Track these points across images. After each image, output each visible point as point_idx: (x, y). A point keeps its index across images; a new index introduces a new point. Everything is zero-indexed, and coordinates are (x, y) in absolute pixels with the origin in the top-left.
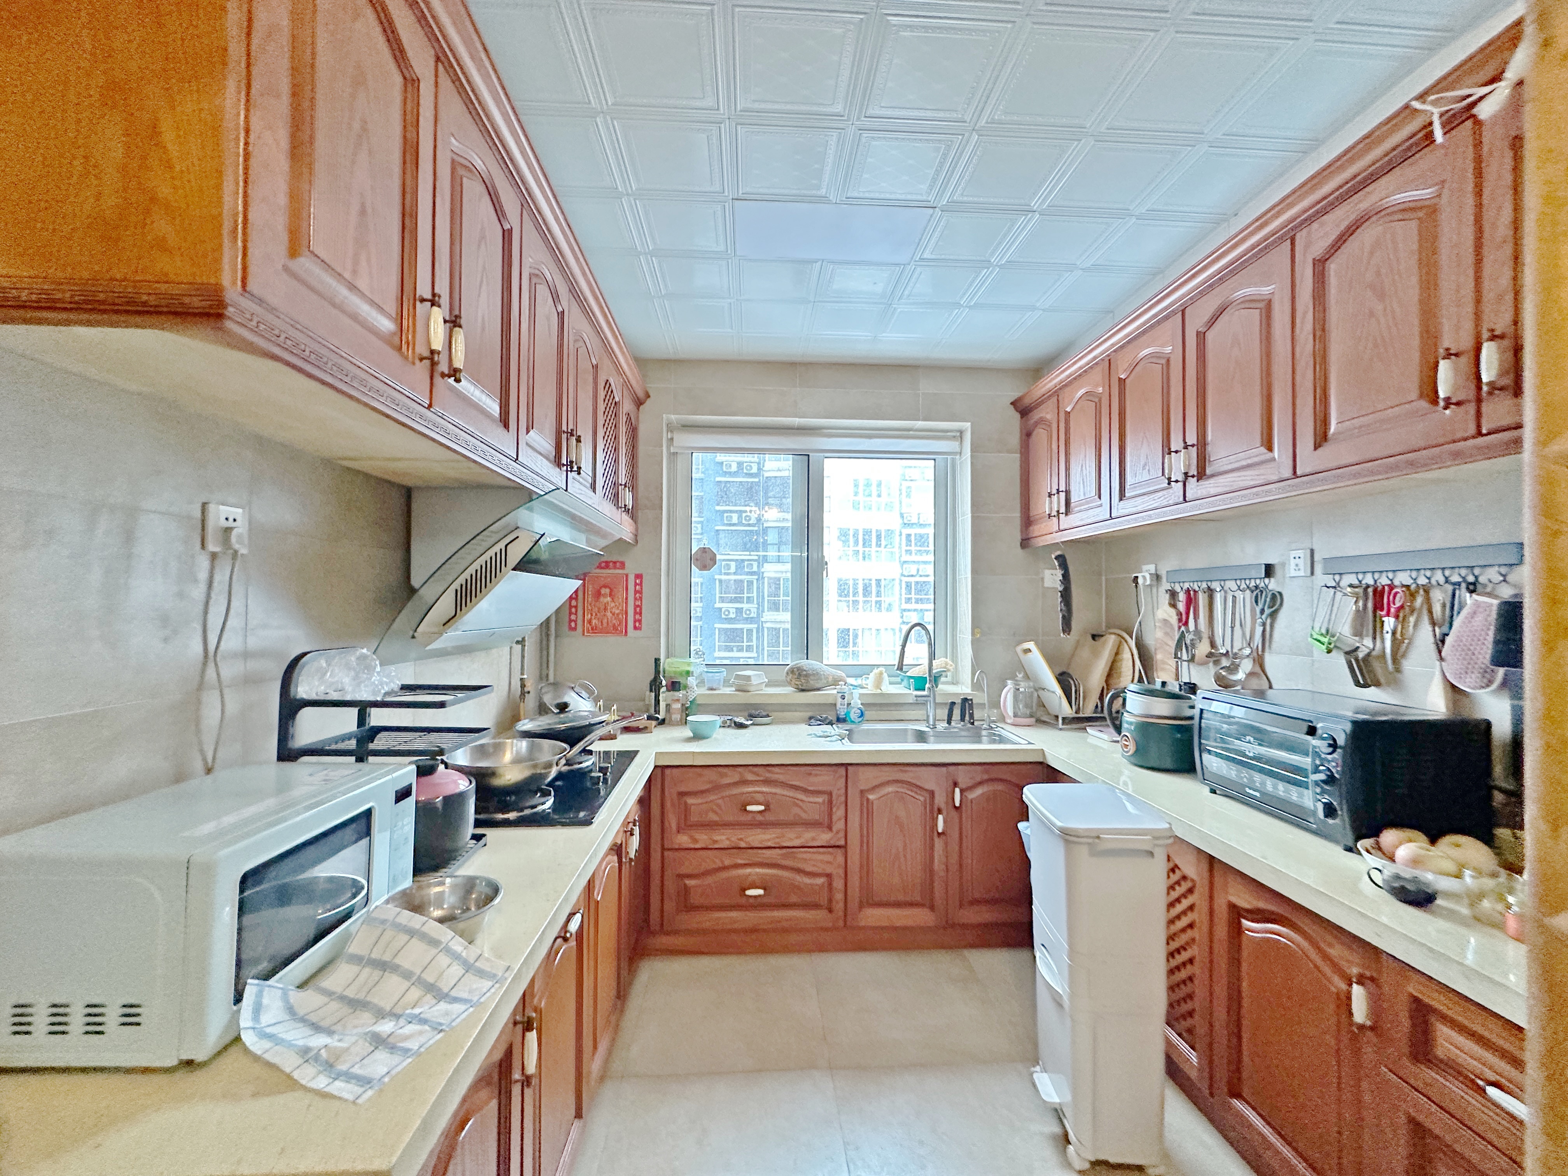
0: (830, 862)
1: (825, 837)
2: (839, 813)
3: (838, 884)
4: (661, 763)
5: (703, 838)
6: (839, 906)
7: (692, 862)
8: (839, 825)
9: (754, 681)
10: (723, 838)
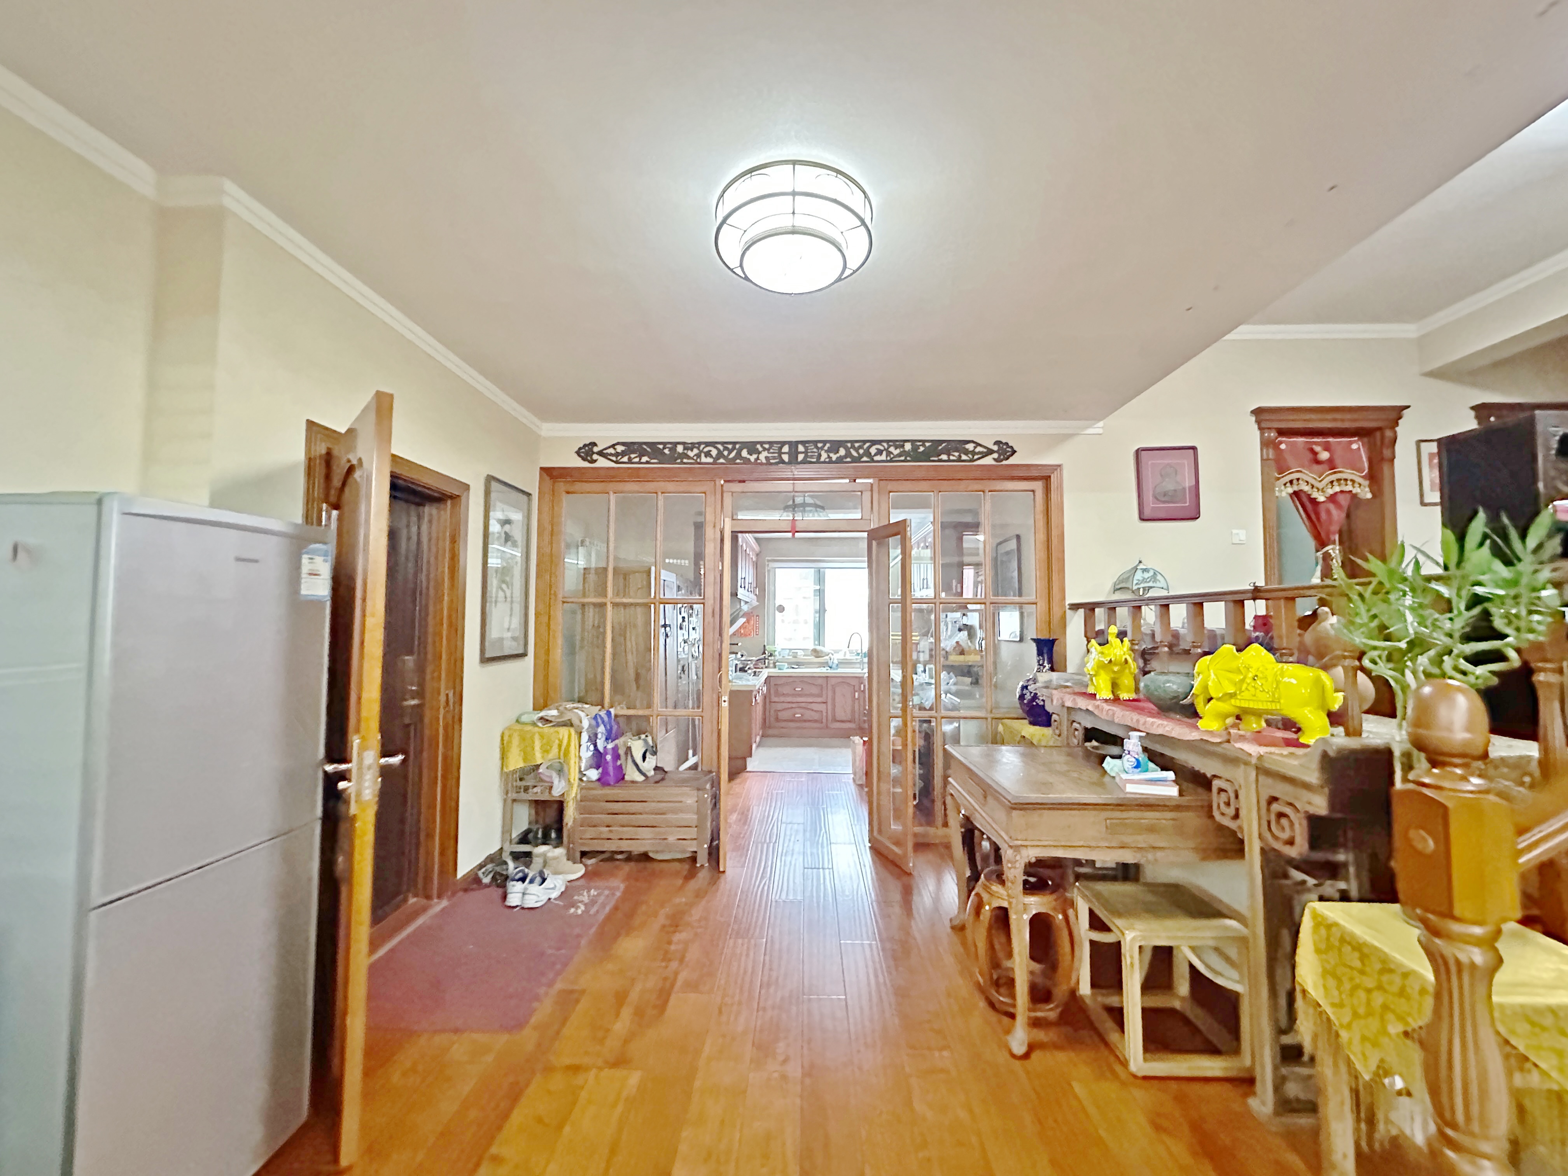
0: (822, 707)
1: (819, 700)
2: (824, 692)
3: (825, 714)
4: (770, 675)
5: (782, 699)
6: (824, 721)
7: (779, 707)
8: (824, 696)
9: (799, 654)
10: (789, 699)
